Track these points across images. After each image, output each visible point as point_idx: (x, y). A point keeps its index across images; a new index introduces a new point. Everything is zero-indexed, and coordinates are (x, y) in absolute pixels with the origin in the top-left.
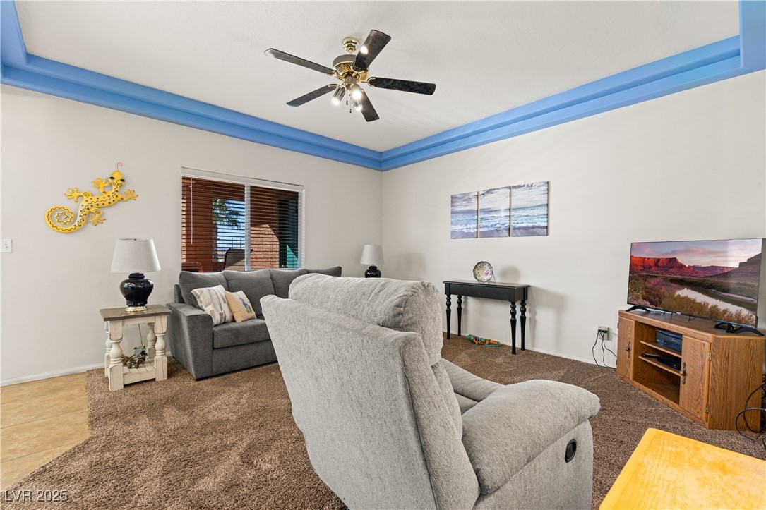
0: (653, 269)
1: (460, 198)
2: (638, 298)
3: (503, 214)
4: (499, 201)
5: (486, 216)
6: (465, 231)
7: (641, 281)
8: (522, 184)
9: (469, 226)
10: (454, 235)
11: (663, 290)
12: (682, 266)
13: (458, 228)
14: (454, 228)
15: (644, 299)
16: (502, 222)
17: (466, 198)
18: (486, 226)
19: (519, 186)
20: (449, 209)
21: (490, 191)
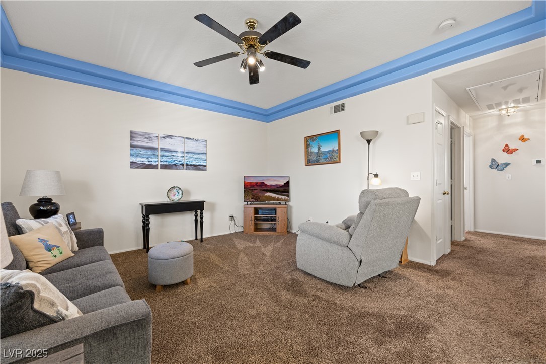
0: (255, 187)
1: (141, 135)
2: (249, 199)
3: (179, 154)
4: (176, 145)
5: (166, 153)
6: (147, 163)
7: (250, 191)
8: (192, 138)
9: (150, 159)
10: (133, 165)
11: (260, 194)
12: (266, 185)
13: (139, 160)
14: (134, 159)
15: (252, 199)
16: (179, 160)
17: (147, 136)
18: (166, 161)
19: (190, 139)
20: (128, 142)
21: (169, 137)
